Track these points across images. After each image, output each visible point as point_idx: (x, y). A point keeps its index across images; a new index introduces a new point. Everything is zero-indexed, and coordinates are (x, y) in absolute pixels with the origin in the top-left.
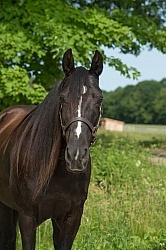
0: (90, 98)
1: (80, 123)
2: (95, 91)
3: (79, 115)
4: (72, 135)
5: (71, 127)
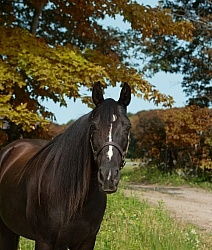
0: (120, 125)
1: (111, 147)
2: (124, 119)
3: (110, 140)
4: (104, 158)
5: (102, 151)
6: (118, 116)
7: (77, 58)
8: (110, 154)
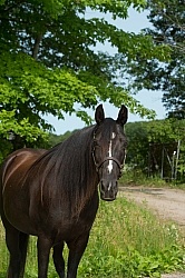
2: (122, 136)
3: (110, 155)
4: (104, 170)
6: (116, 134)
7: (71, 78)
8: (110, 167)
